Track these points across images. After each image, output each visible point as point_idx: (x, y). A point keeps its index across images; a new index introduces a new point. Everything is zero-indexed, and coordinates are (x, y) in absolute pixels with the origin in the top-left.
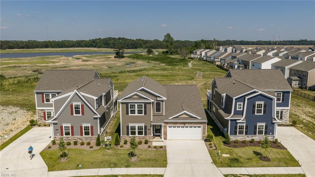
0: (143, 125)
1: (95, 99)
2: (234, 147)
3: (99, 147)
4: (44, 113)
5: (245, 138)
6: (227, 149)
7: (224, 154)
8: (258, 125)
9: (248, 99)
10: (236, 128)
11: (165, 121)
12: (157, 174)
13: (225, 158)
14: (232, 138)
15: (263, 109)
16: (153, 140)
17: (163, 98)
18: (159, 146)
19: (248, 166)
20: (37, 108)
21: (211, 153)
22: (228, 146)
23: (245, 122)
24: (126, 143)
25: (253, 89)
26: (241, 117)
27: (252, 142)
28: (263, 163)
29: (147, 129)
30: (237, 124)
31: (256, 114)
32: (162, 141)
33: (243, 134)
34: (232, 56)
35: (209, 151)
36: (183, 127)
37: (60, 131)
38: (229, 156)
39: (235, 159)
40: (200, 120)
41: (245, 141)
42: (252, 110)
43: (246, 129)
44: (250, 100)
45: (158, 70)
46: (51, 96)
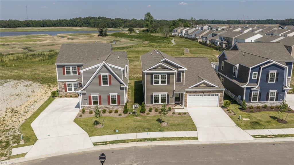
0: (166, 94)
1: (122, 70)
2: (250, 112)
3: (126, 115)
4: (65, 85)
5: (258, 104)
6: (245, 114)
7: (244, 118)
8: (270, 92)
9: (263, 69)
10: (250, 95)
11: (187, 90)
12: (191, 136)
13: (247, 121)
14: (248, 104)
15: (275, 77)
16: (175, 108)
17: (184, 69)
18: (182, 113)
19: (269, 128)
20: (58, 80)
21: (232, 118)
22: (245, 112)
23: (259, 90)
24: (150, 110)
25: (268, 59)
26: (256, 85)
27: (265, 107)
28: (282, 125)
29: (170, 98)
30: (252, 92)
31: (269, 82)
32: (183, 109)
33: (257, 101)
34: (213, 34)
35: (230, 116)
36: (202, 95)
37: (89, 100)
38: (249, 120)
39: (256, 122)
40: (218, 88)
41: (259, 106)
42: (266, 79)
43: (259, 96)
44: (265, 69)
45: (146, 47)
46: (71, 68)
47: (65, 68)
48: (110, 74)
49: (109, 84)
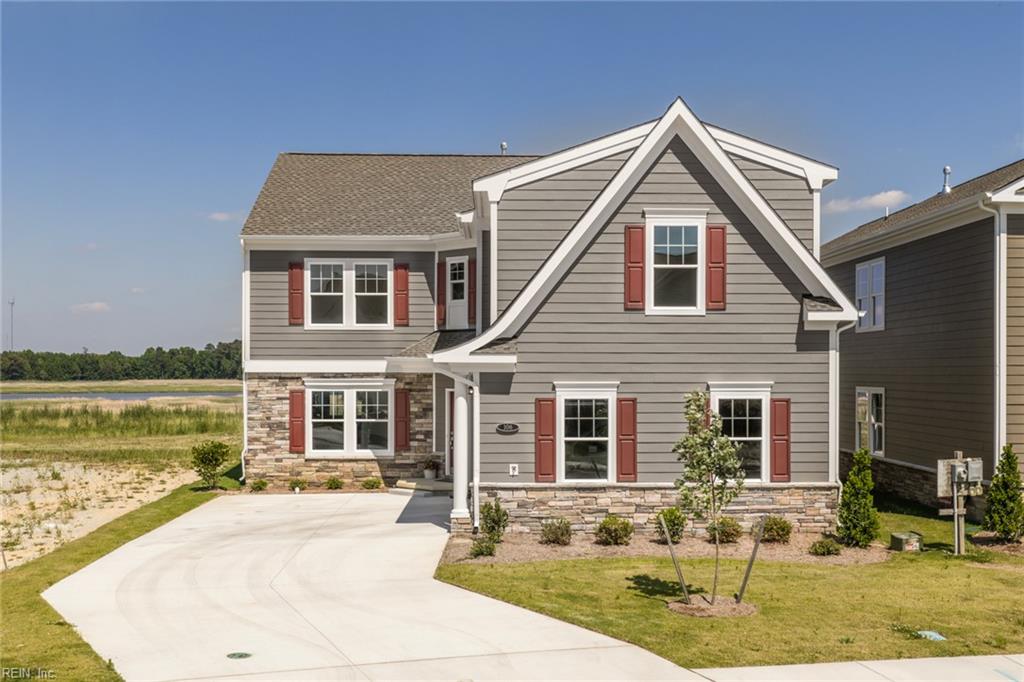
1: (817, 183)
4: (296, 399)
20: (249, 366)
37: (532, 438)
46: (349, 278)
47: (307, 274)
48: (722, 220)
49: (709, 298)
